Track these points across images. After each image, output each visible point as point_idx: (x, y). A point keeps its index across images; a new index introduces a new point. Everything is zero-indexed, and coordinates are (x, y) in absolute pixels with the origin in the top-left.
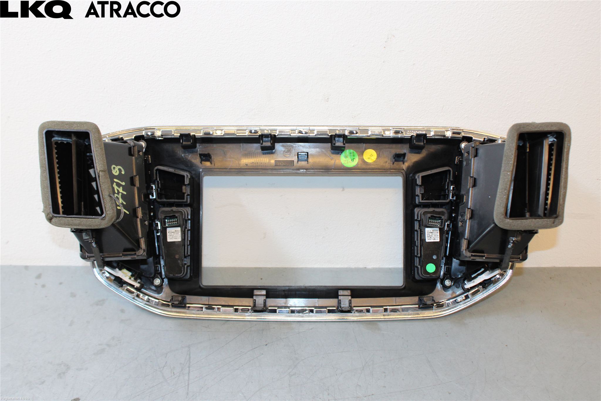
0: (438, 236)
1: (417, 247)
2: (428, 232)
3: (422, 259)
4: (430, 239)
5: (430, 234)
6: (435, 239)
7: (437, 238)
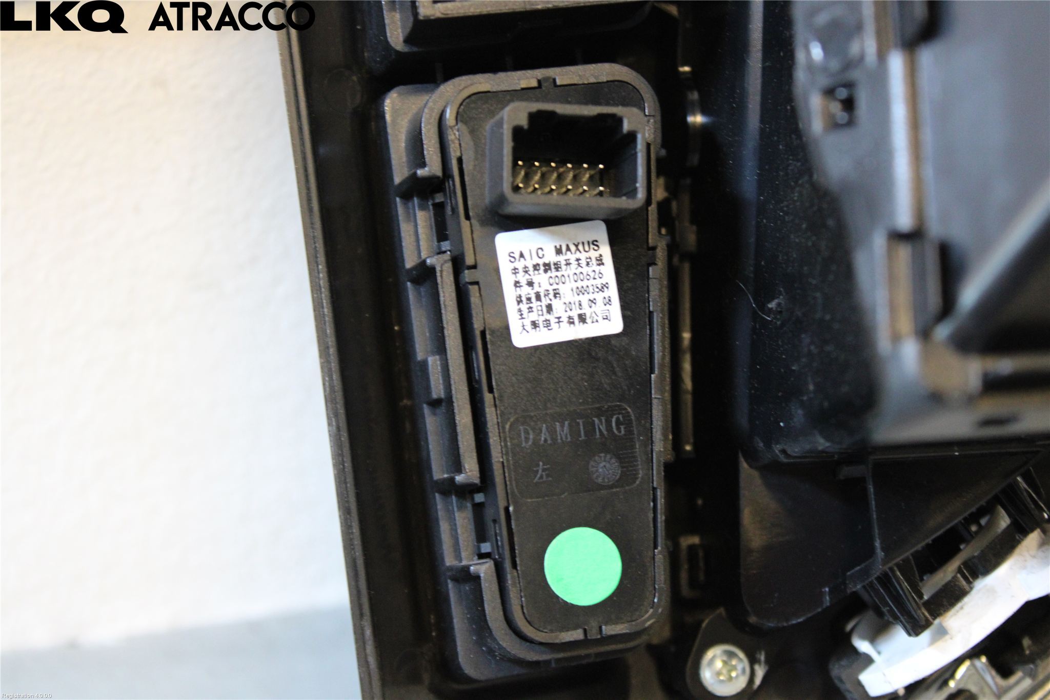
0: (604, 287)
1: (445, 404)
2: (520, 265)
3: (502, 504)
4: (547, 324)
5: (542, 280)
6: (582, 318)
7: (600, 308)
